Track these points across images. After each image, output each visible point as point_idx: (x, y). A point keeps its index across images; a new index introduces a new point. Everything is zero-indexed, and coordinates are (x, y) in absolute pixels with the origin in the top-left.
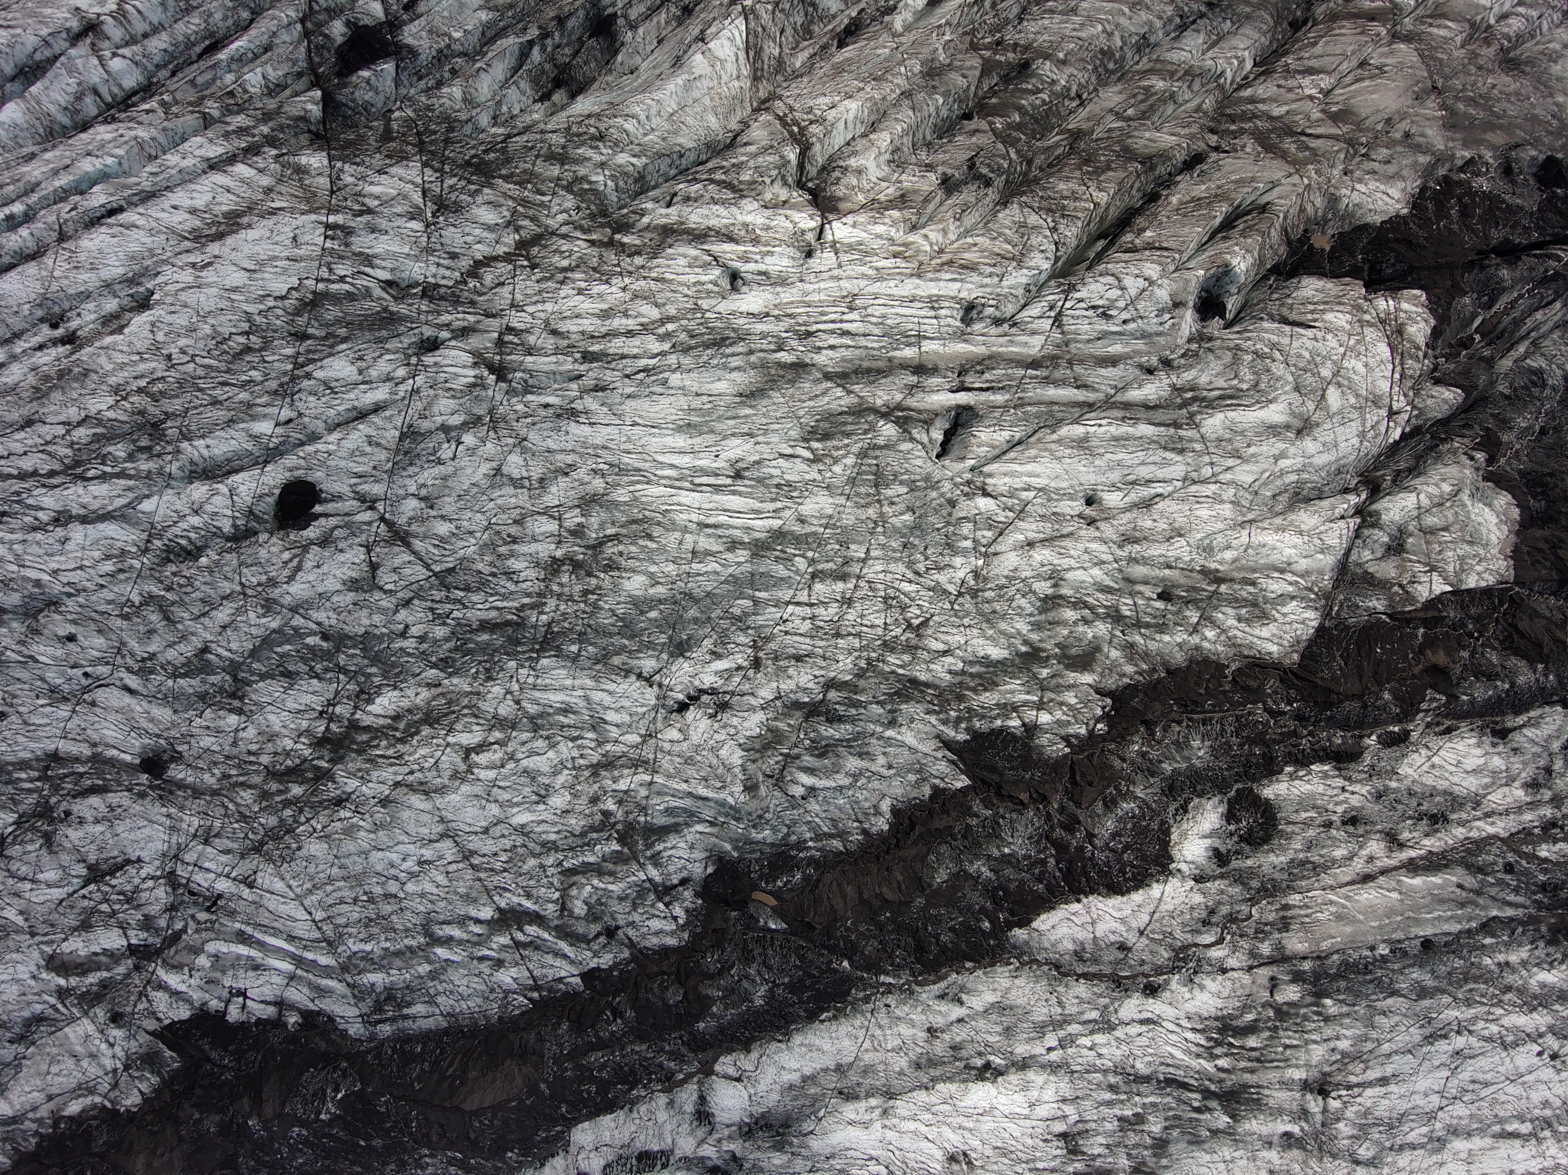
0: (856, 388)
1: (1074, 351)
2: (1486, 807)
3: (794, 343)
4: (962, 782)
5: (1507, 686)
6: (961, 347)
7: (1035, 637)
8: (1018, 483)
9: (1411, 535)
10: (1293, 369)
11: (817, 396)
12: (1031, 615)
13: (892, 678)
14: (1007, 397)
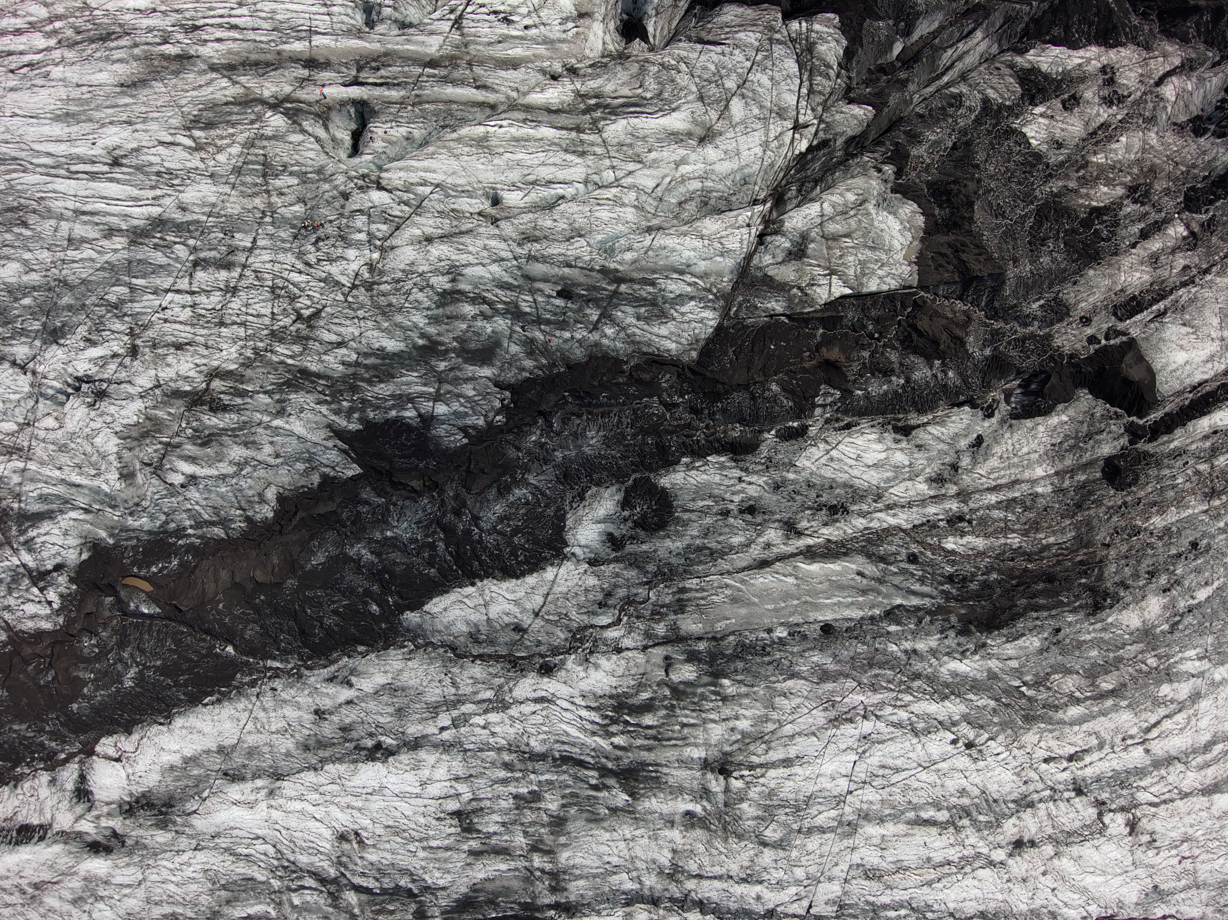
0: (243, 79)
1: (473, 53)
2: (888, 499)
3: (180, 36)
4: (353, 470)
5: (902, 381)
6: (355, 43)
7: (432, 330)
8: (413, 178)
9: (812, 241)
10: (697, 80)
11: (201, 86)
12: (428, 309)
13: (281, 369)
14: (403, 93)
